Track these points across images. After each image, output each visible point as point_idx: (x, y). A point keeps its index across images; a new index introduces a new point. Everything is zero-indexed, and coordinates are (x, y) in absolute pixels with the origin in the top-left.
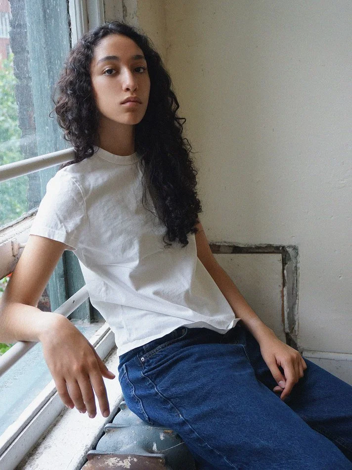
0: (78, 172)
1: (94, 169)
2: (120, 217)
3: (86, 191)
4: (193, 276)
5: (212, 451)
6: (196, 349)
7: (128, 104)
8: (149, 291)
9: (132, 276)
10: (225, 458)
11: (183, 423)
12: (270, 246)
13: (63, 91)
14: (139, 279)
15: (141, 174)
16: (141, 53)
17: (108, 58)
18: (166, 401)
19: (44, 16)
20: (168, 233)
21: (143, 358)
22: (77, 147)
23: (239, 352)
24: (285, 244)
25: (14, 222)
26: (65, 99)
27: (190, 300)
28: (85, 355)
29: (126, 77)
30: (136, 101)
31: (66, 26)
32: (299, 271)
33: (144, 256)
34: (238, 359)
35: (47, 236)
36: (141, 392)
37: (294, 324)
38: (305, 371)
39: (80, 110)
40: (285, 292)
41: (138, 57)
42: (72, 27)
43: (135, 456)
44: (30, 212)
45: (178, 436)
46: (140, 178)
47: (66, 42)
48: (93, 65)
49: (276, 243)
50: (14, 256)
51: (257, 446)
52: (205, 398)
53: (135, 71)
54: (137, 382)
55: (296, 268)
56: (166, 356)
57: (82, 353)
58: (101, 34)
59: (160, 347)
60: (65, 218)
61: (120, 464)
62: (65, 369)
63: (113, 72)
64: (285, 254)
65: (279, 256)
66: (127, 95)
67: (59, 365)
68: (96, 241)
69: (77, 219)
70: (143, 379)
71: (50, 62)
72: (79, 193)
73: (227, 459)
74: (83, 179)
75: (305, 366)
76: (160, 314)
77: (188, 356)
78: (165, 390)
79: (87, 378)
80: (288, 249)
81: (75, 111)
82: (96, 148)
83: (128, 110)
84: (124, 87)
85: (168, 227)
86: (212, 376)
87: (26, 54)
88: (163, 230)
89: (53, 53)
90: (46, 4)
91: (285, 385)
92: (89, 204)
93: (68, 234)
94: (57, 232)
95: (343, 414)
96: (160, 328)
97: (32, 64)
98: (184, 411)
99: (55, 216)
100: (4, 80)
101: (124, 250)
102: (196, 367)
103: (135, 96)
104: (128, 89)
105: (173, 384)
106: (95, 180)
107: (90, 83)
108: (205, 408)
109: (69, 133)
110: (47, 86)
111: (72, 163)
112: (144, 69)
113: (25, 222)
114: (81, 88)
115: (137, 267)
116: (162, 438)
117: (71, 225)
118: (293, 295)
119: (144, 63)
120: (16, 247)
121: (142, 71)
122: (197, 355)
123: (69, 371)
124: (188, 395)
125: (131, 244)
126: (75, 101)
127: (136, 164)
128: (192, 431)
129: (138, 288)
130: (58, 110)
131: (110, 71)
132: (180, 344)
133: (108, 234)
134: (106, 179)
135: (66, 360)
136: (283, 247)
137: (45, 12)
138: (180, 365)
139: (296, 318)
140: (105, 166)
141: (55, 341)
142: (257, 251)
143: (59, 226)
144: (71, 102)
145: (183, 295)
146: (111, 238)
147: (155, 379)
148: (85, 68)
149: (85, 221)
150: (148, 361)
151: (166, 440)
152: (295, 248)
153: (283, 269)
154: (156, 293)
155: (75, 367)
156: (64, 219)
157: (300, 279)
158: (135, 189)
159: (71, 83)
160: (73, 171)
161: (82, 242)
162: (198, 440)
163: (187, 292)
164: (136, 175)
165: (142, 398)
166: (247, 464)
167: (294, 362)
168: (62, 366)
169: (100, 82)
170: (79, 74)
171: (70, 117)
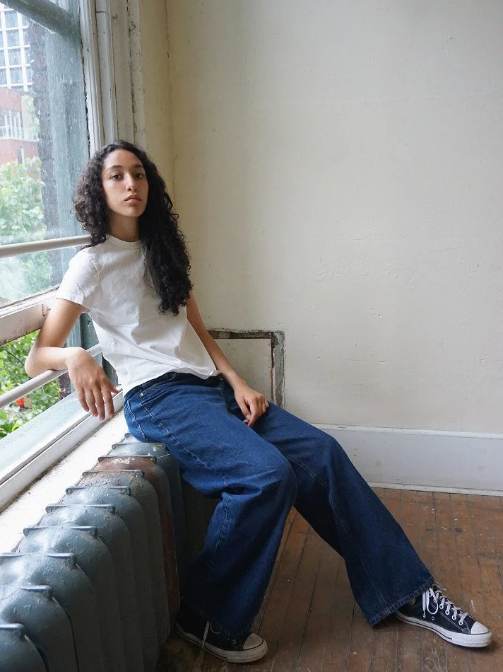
0: (94, 252)
1: (106, 252)
2: (126, 288)
3: (100, 267)
4: (182, 337)
5: (189, 454)
6: (182, 387)
7: (130, 201)
8: (147, 345)
9: (133, 334)
10: (198, 459)
11: (169, 436)
12: (261, 332)
13: (81, 193)
14: (139, 336)
15: (143, 257)
16: (140, 163)
17: (114, 167)
18: (157, 422)
19: (68, 132)
20: (163, 304)
21: (142, 394)
22: (93, 234)
23: (216, 393)
24: (274, 330)
25: (44, 292)
26: (82, 199)
27: (178, 353)
28: (98, 374)
29: (128, 180)
30: (137, 198)
31: (86, 140)
32: (285, 353)
33: (143, 320)
34: (215, 397)
35: (69, 299)
36: (140, 418)
37: (281, 399)
38: (267, 409)
39: (94, 207)
40: (274, 372)
41: (138, 166)
42: (90, 140)
43: (133, 457)
44: (56, 286)
45: (166, 449)
46: (143, 260)
47: (85, 153)
48: (103, 173)
49: (266, 329)
50: (44, 316)
51: (220, 446)
52: (185, 418)
53: (136, 177)
54: (137, 411)
55: (283, 351)
56: (159, 392)
57: (96, 372)
58: (109, 149)
59: (155, 385)
60: (83, 286)
61: (123, 461)
62: (84, 382)
63: (119, 177)
64: (273, 338)
65: (269, 341)
66: (129, 194)
67: (79, 379)
68: (106, 306)
69: (93, 288)
70: (142, 408)
71: (72, 168)
72: (94, 268)
73: (200, 459)
74: (97, 258)
75: (267, 405)
76: (156, 362)
77: (176, 391)
78: (156, 414)
79: (99, 389)
80: (276, 334)
81: (90, 207)
82: (107, 236)
83: (131, 205)
84: (127, 188)
85: (163, 299)
86: (191, 404)
87: (51, 161)
88: (159, 301)
89: (74, 161)
90: (70, 122)
91: (250, 418)
92: (102, 276)
93: (85, 298)
94: (77, 296)
95: (292, 437)
96: (155, 372)
97: (56, 170)
98: (170, 428)
99: (76, 285)
100: (20, 186)
101: (128, 313)
102: (181, 398)
103: (135, 194)
104: (130, 190)
105: (163, 410)
106: (107, 259)
107: (101, 186)
108: (185, 424)
109: (86, 224)
110: (69, 188)
111: (89, 246)
112: (143, 175)
113: (52, 292)
114: (95, 190)
115: (138, 327)
116: (155, 450)
117: (87, 292)
118: (281, 374)
119: (143, 171)
120: (45, 310)
121: (141, 176)
122: (182, 391)
123: (87, 383)
124: (174, 417)
125: (133, 310)
126: (90, 199)
127: (140, 249)
128: (175, 441)
129: (138, 344)
130: (77, 208)
131: (116, 177)
132: (170, 383)
133: (116, 300)
134: (115, 259)
135: (85, 376)
136: (272, 333)
137: (69, 128)
138: (169, 397)
139: (283, 394)
140: (115, 249)
141: (77, 364)
142: (250, 336)
143: (79, 292)
144: (87, 200)
145: (173, 350)
146: (118, 305)
147: (150, 408)
148: (98, 175)
149: (98, 289)
150: (146, 396)
151: (157, 451)
152: (282, 334)
153: (272, 352)
154: (153, 347)
155: (91, 381)
156: (82, 288)
157: (286, 360)
158: (138, 267)
159: (87, 186)
160: (90, 252)
161: (95, 307)
162: (180, 447)
163: (177, 349)
164: (139, 256)
165: (140, 422)
166: (213, 461)
167: (257, 401)
168: (82, 380)
169: (109, 185)
170: (93, 180)
171: (87, 212)
